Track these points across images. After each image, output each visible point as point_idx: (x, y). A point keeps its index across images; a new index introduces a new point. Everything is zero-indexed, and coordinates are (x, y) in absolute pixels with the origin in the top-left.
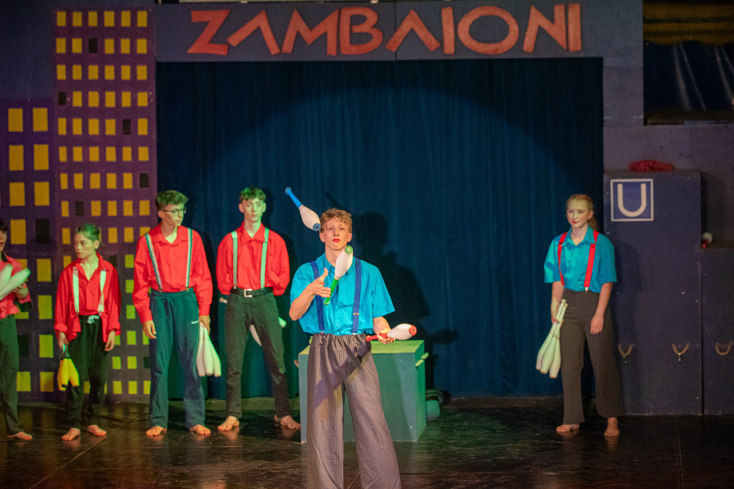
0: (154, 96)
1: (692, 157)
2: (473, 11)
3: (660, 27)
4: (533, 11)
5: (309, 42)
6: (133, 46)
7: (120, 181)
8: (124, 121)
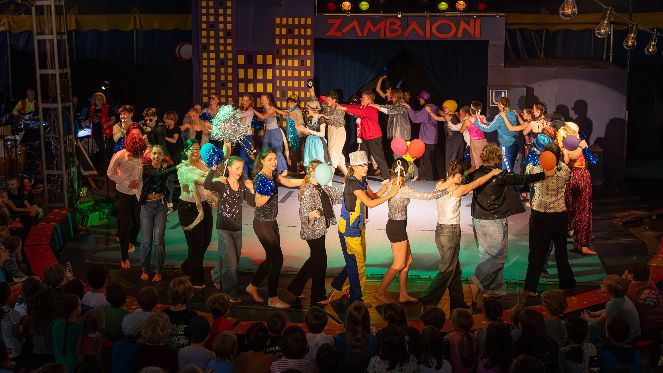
0: (313, 51)
2: (438, 21)
4: (462, 21)
5: (374, 32)
6: (305, 32)
8: (302, 61)
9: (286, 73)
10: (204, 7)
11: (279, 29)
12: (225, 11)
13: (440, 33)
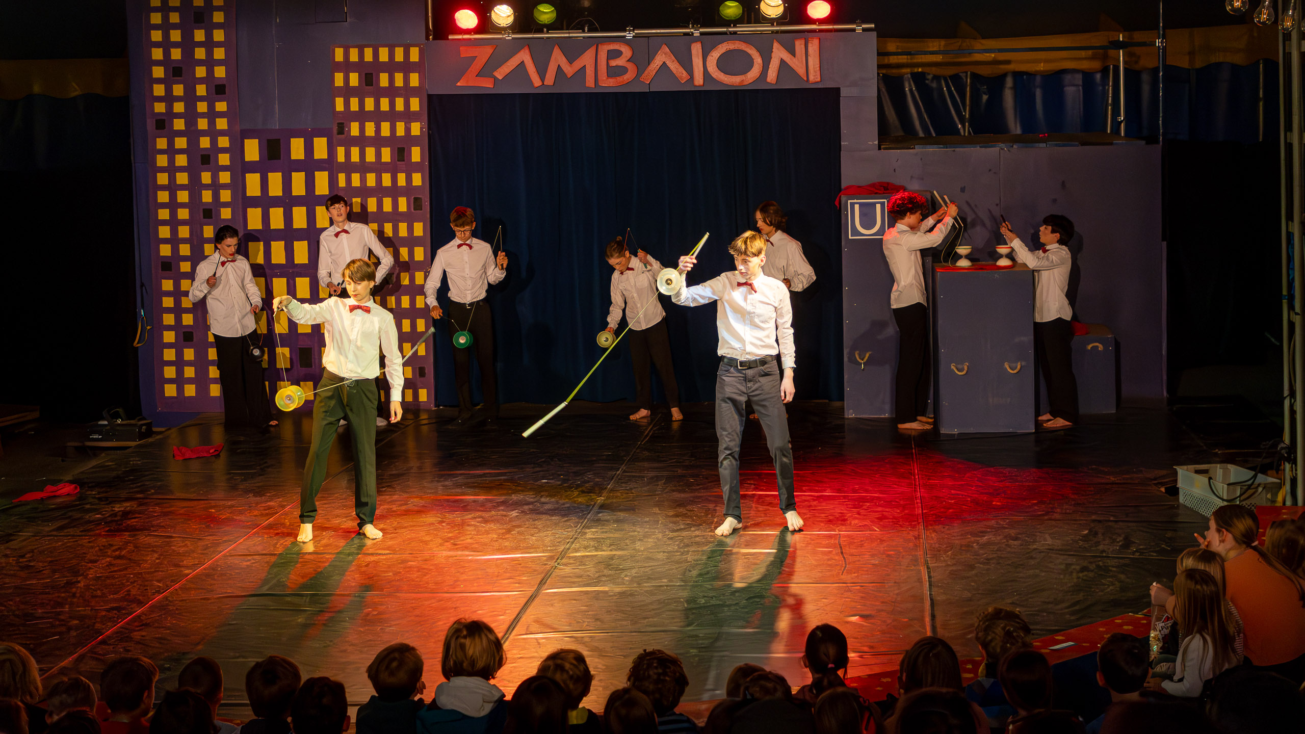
0: (427, 126)
1: (922, 179)
2: (720, 46)
3: (893, 60)
4: (776, 45)
5: (569, 76)
6: (406, 80)
7: (395, 204)
8: (399, 149)
9: (363, 180)
10: (156, 27)
11: (342, 74)
12: (209, 36)
13: (726, 73)
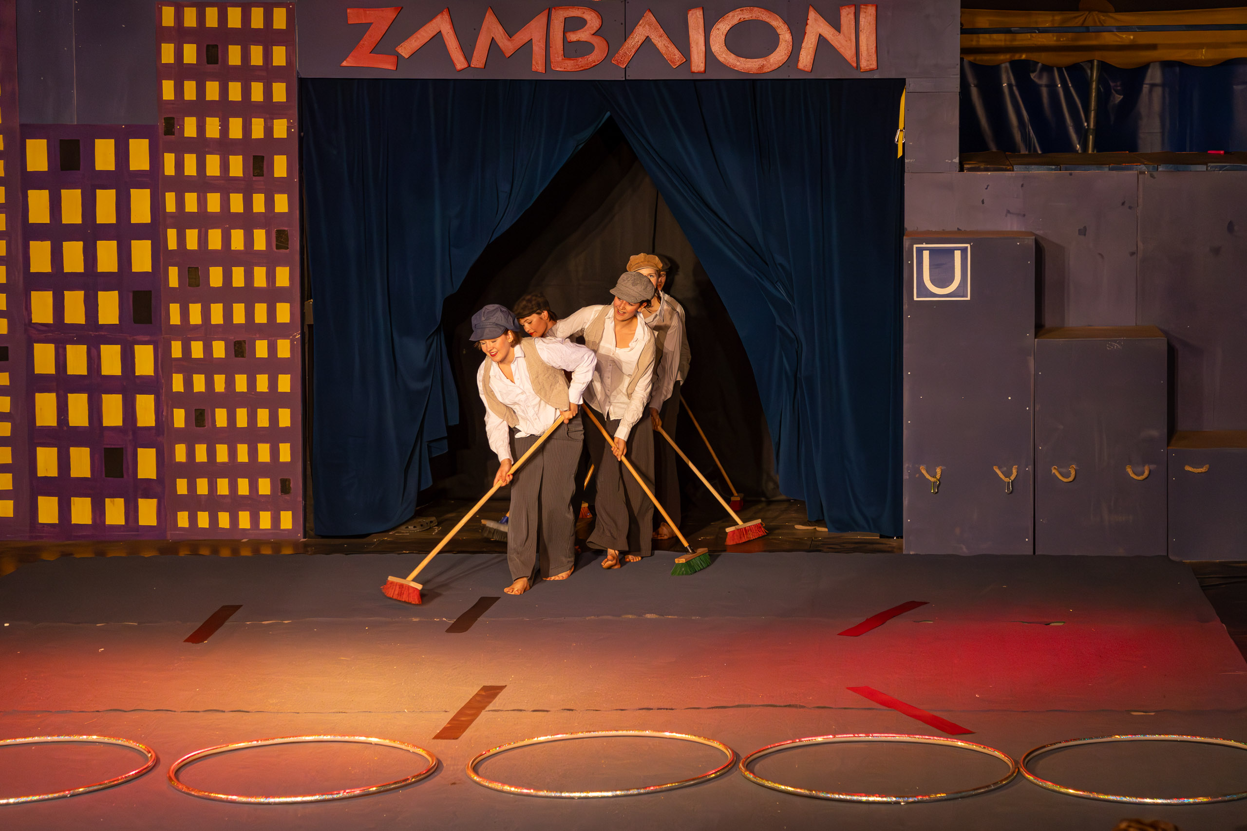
0: (296, 124)
1: (1024, 215)
2: (731, 14)
4: (812, 15)
5: (508, 55)
6: (268, 56)
7: (249, 240)
8: (255, 157)
9: (202, 202)
11: (172, 45)
13: (738, 55)
